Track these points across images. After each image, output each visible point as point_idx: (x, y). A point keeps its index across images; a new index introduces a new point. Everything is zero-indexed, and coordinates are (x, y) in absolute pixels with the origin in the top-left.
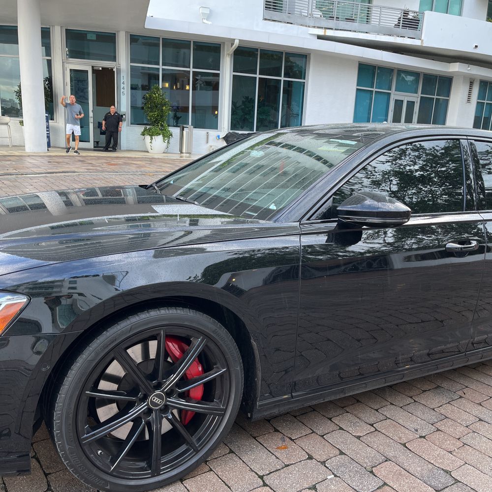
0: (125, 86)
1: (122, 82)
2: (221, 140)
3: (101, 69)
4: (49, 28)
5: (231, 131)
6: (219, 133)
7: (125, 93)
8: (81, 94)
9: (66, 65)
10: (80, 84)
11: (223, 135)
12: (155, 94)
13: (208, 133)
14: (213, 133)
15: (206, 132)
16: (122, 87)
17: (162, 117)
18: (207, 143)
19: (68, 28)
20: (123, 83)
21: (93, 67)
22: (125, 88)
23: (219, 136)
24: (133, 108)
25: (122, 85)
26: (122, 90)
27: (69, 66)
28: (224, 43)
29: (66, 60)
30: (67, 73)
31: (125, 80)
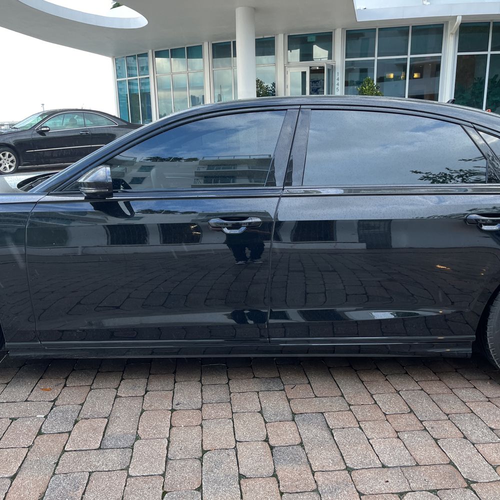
0: (339, 82)
1: (336, 78)
3: (318, 68)
4: (274, 37)
7: (339, 89)
9: (287, 69)
10: (314, 84)
12: (365, 87)
16: (336, 83)
19: (290, 35)
20: (338, 79)
21: (310, 67)
22: (340, 84)
25: (337, 82)
26: (336, 86)
27: (290, 70)
28: (447, 22)
29: (287, 64)
30: (288, 76)
31: (339, 76)
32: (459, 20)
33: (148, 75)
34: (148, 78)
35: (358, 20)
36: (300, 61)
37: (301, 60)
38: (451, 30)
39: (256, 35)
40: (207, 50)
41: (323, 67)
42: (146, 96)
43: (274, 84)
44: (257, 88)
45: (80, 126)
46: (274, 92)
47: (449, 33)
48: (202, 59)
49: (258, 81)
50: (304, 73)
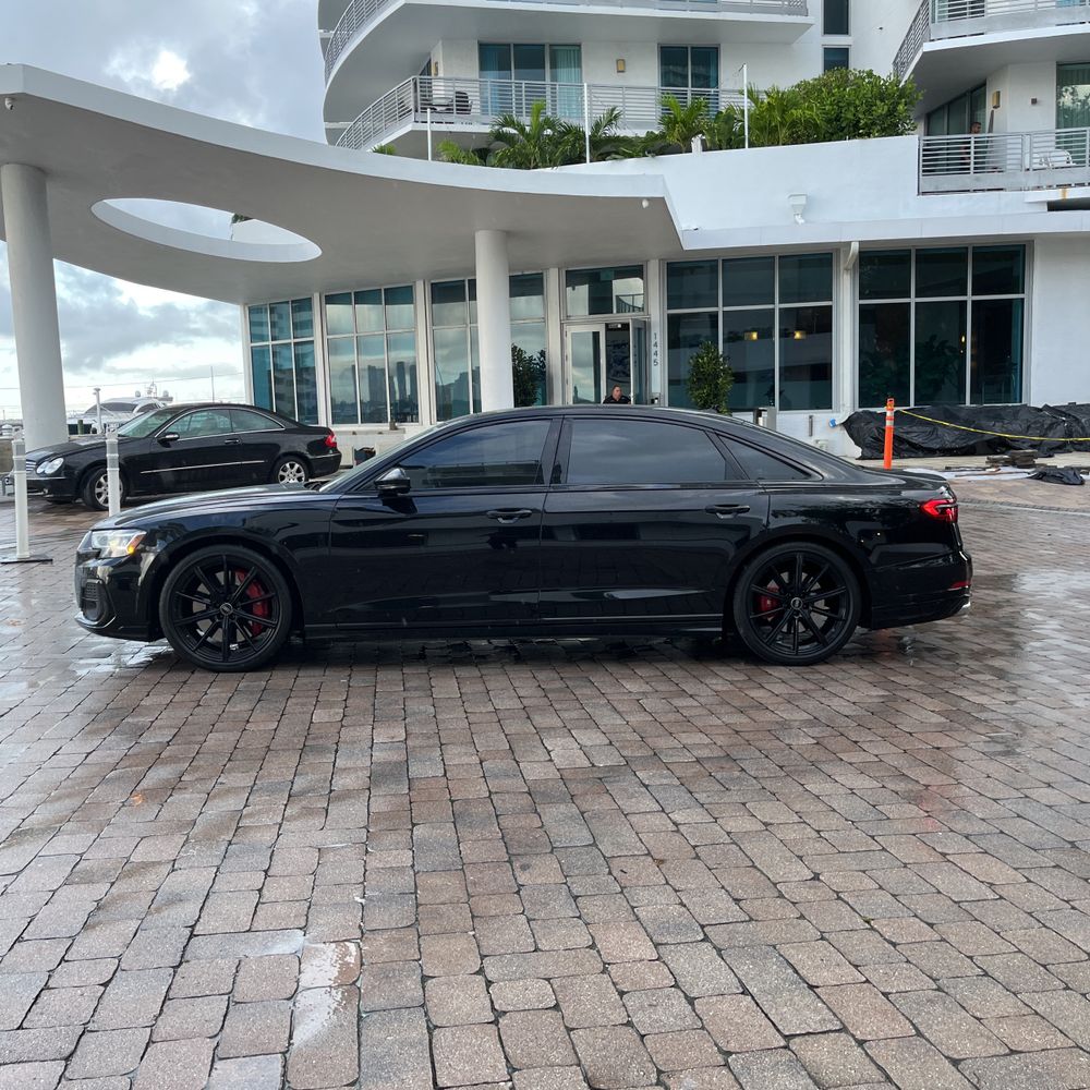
0: (658, 358)
1: (653, 343)
2: (839, 428)
3: (619, 326)
4: (542, 273)
5: (861, 410)
6: (835, 415)
7: (658, 361)
8: (620, 368)
9: (566, 328)
11: (842, 417)
12: (702, 359)
13: (811, 417)
14: (822, 417)
15: (807, 416)
16: (653, 352)
17: (716, 396)
18: (811, 435)
19: (570, 269)
20: (656, 345)
21: (607, 325)
22: (658, 353)
23: (833, 422)
24: (673, 382)
25: (653, 349)
26: (653, 357)
27: (571, 330)
28: (838, 250)
29: (566, 320)
30: (568, 340)
31: (658, 340)
32: (855, 247)
33: (312, 336)
34: (312, 342)
35: (685, 248)
36: (590, 314)
37: (592, 312)
38: (845, 262)
39: (510, 271)
40: (421, 292)
41: (628, 325)
42: (306, 373)
43: (543, 354)
44: (514, 360)
45: (223, 431)
46: (544, 366)
47: (842, 268)
48: (412, 306)
49: (514, 349)
50: (596, 335)
